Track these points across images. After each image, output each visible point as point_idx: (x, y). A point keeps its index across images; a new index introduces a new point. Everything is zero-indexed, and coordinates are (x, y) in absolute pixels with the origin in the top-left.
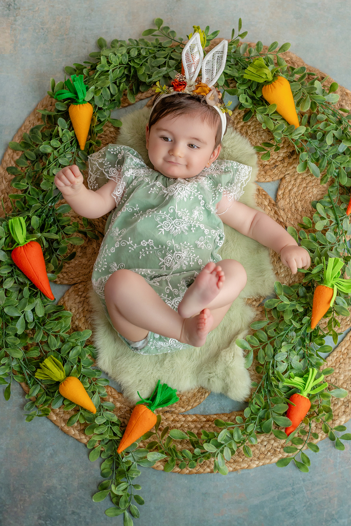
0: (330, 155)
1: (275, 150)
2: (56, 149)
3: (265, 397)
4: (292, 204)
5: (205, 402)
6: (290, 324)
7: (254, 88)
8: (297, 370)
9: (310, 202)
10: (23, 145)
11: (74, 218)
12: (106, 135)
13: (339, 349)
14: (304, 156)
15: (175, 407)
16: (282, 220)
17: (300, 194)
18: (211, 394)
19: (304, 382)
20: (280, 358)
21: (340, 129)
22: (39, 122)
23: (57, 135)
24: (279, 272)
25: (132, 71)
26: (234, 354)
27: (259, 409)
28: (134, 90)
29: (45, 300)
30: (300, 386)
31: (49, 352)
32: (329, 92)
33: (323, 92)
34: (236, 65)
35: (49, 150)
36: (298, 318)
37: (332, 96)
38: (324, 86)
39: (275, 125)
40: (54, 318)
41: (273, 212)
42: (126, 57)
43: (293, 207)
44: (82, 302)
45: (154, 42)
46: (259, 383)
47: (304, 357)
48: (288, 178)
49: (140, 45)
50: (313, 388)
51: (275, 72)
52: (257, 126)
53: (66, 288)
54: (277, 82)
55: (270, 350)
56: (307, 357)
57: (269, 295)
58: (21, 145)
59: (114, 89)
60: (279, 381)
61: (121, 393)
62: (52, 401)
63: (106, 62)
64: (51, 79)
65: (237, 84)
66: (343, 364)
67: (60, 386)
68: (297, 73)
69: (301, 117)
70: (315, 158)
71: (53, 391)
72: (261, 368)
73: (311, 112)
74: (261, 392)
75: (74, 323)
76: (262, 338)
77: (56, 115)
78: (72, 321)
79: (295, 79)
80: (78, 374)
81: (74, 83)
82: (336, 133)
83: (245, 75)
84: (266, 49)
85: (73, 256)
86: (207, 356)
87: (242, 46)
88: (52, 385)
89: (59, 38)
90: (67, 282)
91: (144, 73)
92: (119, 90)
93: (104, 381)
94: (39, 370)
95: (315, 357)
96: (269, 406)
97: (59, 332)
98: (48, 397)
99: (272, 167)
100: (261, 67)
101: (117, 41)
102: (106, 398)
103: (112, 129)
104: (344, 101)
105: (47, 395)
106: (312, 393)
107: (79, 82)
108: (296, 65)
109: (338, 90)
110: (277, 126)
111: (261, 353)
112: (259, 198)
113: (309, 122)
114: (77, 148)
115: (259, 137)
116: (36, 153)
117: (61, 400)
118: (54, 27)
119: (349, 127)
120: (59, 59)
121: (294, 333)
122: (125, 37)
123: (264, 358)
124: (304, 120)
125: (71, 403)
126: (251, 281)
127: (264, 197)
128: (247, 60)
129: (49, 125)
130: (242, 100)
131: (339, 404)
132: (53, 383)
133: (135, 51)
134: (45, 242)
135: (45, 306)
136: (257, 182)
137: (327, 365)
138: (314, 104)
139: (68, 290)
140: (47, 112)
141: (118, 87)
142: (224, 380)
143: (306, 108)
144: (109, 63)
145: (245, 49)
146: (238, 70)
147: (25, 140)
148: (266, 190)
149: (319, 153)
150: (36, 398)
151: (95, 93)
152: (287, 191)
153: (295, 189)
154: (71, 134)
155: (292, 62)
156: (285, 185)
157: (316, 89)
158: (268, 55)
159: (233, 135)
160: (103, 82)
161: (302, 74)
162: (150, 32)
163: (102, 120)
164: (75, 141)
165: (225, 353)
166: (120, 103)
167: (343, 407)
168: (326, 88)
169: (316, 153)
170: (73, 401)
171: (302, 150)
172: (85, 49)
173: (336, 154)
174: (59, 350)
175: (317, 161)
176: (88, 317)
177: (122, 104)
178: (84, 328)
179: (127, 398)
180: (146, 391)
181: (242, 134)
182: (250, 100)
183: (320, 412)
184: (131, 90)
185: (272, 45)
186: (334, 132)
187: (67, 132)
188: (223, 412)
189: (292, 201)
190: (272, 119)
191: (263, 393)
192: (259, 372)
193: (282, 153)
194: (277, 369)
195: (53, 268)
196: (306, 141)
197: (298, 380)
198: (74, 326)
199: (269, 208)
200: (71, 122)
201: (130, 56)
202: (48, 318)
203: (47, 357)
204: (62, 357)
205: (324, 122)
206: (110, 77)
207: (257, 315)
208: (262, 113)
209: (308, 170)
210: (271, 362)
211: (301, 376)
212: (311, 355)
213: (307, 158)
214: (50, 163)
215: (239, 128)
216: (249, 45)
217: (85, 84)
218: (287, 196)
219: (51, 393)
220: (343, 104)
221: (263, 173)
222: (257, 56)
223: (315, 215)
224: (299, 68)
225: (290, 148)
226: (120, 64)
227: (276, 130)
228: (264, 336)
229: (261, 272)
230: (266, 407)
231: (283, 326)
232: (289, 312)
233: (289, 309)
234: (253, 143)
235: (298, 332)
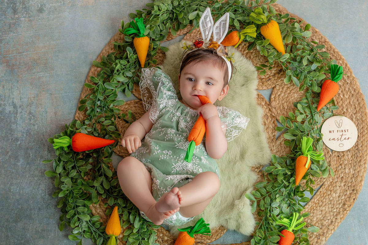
0: (306, 72)
1: (269, 69)
2: (124, 66)
3: (265, 231)
4: (281, 104)
5: (224, 236)
6: (281, 183)
8: (285, 214)
9: (293, 103)
10: (102, 64)
11: (135, 114)
13: (313, 200)
14: (289, 72)
15: (204, 240)
16: (274, 115)
17: (286, 97)
18: (228, 230)
19: (290, 222)
20: (275, 205)
21: (312, 55)
22: (112, 51)
23: (126, 58)
24: (272, 149)
25: (174, 15)
26: (244, 203)
27: (260, 240)
28: (176, 28)
30: (288, 224)
32: (305, 31)
33: (301, 30)
34: (243, 13)
36: (287, 179)
37: (307, 33)
38: (301, 26)
41: (268, 110)
42: (171, 7)
43: (282, 106)
46: (260, 222)
47: (290, 205)
48: (278, 87)
50: (296, 226)
51: (269, 17)
52: (257, 53)
54: (270, 24)
55: (268, 200)
56: (292, 205)
57: (267, 164)
58: (101, 64)
59: (162, 27)
60: (273, 220)
63: (158, 9)
64: (122, 21)
66: (316, 210)
68: (283, 18)
69: (286, 47)
70: (296, 74)
72: (262, 213)
73: (292, 44)
77: (125, 45)
79: (282, 22)
81: (137, 23)
82: (309, 57)
84: (262, 2)
86: (225, 205)
87: (246, 0)
91: (183, 17)
92: (166, 27)
95: (297, 205)
96: (267, 237)
99: (267, 80)
100: (259, 14)
103: (161, 55)
104: (314, 37)
106: (296, 229)
107: (140, 22)
108: (282, 13)
109: (310, 29)
110: (270, 53)
111: (262, 202)
112: (258, 100)
113: (291, 51)
114: (139, 66)
115: (258, 60)
116: (110, 69)
119: (318, 53)
120: (125, 9)
121: (284, 189)
123: (264, 206)
124: (288, 49)
126: (254, 155)
127: (262, 100)
128: (250, 9)
129: (120, 52)
131: (314, 237)
133: (176, 2)
135: (110, 181)
136: (257, 89)
137: (305, 211)
138: (294, 39)
140: (118, 44)
141: (165, 25)
142: (237, 221)
143: (290, 40)
144: (160, 10)
145: (248, 2)
147: (104, 60)
148: (263, 95)
149: (298, 70)
151: (150, 29)
152: (277, 95)
153: (283, 95)
154: (135, 56)
155: (280, 11)
156: (276, 91)
157: (296, 28)
158: (264, 6)
159: (242, 58)
160: (155, 22)
161: (286, 19)
163: (155, 48)
164: (138, 61)
165: (238, 203)
167: (316, 239)
168: (302, 28)
169: (296, 70)
171: (287, 69)
172: (142, 2)
173: (310, 71)
175: (297, 76)
181: (247, 58)
183: (301, 242)
184: (174, 28)
186: (308, 57)
187: (133, 55)
188: (236, 243)
189: (281, 102)
190: (267, 48)
191: (263, 229)
192: (260, 216)
193: (274, 71)
194: (273, 213)
196: (290, 63)
197: (286, 221)
199: (265, 107)
200: (135, 49)
201: (173, 5)
205: (301, 50)
206: (159, 19)
207: (258, 178)
208: (260, 45)
209: (292, 81)
210: (269, 208)
211: (288, 218)
212: (294, 204)
213: (291, 74)
215: (245, 54)
217: (144, 24)
220: (314, 38)
221: (261, 84)
222: (256, 6)
223: (296, 111)
224: (285, 14)
225: (279, 67)
226: (166, 11)
227: (270, 55)
228: (264, 191)
229: (261, 149)
230: (265, 238)
231: (277, 184)
232: (281, 175)
233: (281, 173)
234: (254, 64)
235: (286, 188)
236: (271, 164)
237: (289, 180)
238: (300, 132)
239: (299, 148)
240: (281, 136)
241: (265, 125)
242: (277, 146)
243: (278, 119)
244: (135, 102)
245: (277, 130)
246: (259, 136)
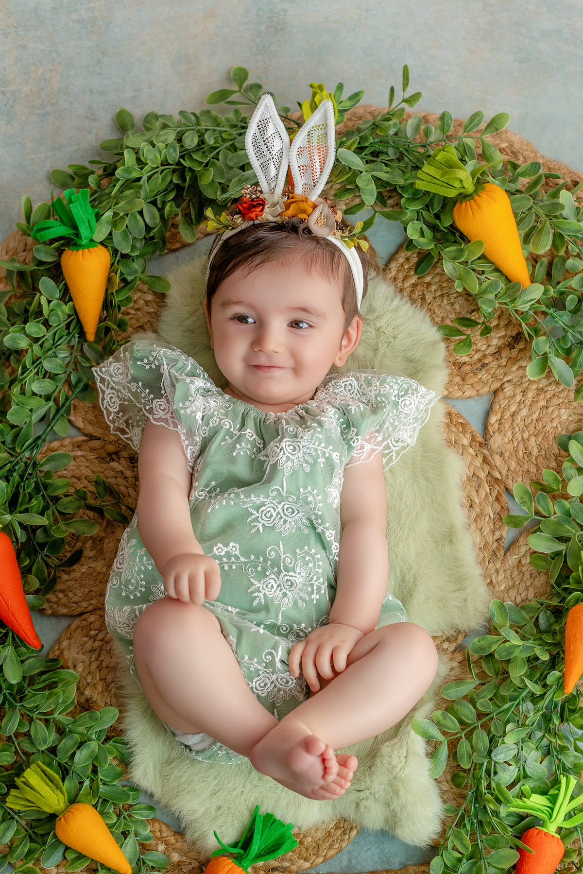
1: (482, 334)
2: (36, 340)
3: (473, 835)
4: (519, 442)
5: (350, 848)
6: (520, 686)
7: (437, 208)
8: (536, 781)
9: (555, 438)
11: (76, 480)
12: (138, 309)
14: (541, 344)
15: (291, 860)
16: (498, 475)
17: (534, 420)
18: (362, 831)
19: (551, 805)
20: (502, 756)
23: (39, 313)
24: (494, 581)
25: (188, 178)
26: (407, 751)
27: (459, 860)
28: (193, 216)
29: (23, 649)
30: (543, 812)
31: (33, 754)
33: (578, 213)
34: (399, 160)
35: (23, 344)
36: (538, 675)
38: (578, 200)
39: (480, 284)
40: (42, 685)
41: (481, 460)
42: (175, 150)
43: (521, 447)
44: (97, 652)
45: (231, 116)
46: (459, 806)
47: (548, 753)
48: (508, 389)
49: (203, 123)
50: (569, 816)
51: (478, 175)
52: (445, 285)
53: (64, 623)
54: (483, 196)
55: (481, 739)
56: (555, 753)
57: (477, 627)
59: (151, 216)
60: (499, 801)
61: (180, 833)
62: (42, 852)
63: (134, 161)
64: (24, 198)
65: (403, 201)
67: (58, 823)
68: (523, 174)
69: (534, 263)
70: (563, 349)
71: (43, 832)
72: (464, 777)
73: (553, 254)
74: (465, 826)
75: (82, 694)
76: (465, 716)
77: (35, 269)
78: (78, 689)
79: (519, 188)
80: (94, 797)
81: (71, 205)
83: (417, 182)
84: (459, 125)
85: (76, 557)
87: (410, 122)
88: (40, 820)
89: (37, 111)
90: (65, 611)
91: (213, 181)
92: (162, 216)
93: (145, 809)
94: (13, 792)
95: (572, 752)
96: (480, 852)
97: (51, 713)
98: (34, 845)
99: (476, 367)
100: (450, 166)
101: (157, 117)
102: (150, 845)
103: (150, 297)
105: (32, 840)
106: (567, 825)
107: (80, 204)
108: (521, 158)
110: (484, 285)
111: (464, 747)
112: (450, 431)
113: (549, 274)
114: (79, 337)
115: (448, 307)
117: (61, 850)
118: (26, 89)
120: (39, 155)
121: (530, 705)
122: (171, 108)
124: (539, 271)
125: (81, 857)
126: (439, 601)
127: (461, 429)
128: (421, 150)
129: (21, 291)
130: (413, 233)
132: (44, 817)
133: (193, 136)
134: (19, 531)
135: (22, 662)
136: (446, 398)
138: (558, 238)
139: (69, 626)
140: (17, 266)
141: (161, 210)
142: (388, 805)
143: (544, 247)
144: (141, 163)
145: (417, 128)
146: (403, 172)
148: (464, 415)
149: (571, 337)
150: (10, 848)
151: (114, 224)
152: (507, 415)
153: (524, 412)
154: (66, 309)
155: (513, 152)
156: (504, 403)
157: (562, 207)
158: (464, 139)
159: (396, 302)
160: (130, 202)
161: (534, 178)
162: (222, 96)
163: (129, 278)
164: (75, 322)
165: (389, 749)
166: (164, 243)
168: (582, 205)
169: (565, 337)
170: (84, 853)
171: (537, 332)
172: (90, 133)
174: (53, 750)
175: (567, 355)
176: (109, 678)
177: (168, 245)
178: (103, 704)
179: (194, 843)
180: (230, 830)
181: (413, 301)
182: (428, 233)
183: (582, 863)
184: (187, 215)
185: (472, 119)
187: (58, 305)
188: (387, 867)
189: (518, 436)
190: (474, 270)
191: (468, 827)
192: (458, 786)
193: (496, 340)
194: (496, 778)
195: (35, 584)
196: (544, 314)
197: (537, 802)
198: (82, 700)
199: (471, 451)
200: (66, 285)
201: (182, 146)
202: (29, 685)
203: (28, 766)
204: (59, 764)
205: (580, 275)
206: (142, 191)
207: (452, 669)
208: (455, 258)
209: (550, 372)
210: (485, 765)
211: (544, 793)
212: (563, 749)
213: (547, 349)
214: (25, 370)
215: (407, 290)
216: (425, 119)
217: (93, 207)
218: (507, 426)
219: (39, 837)
221: (458, 379)
222: (440, 141)
223: (566, 465)
224: (527, 163)
225: (511, 327)
226: (162, 165)
227: (484, 292)
228: (468, 712)
229: (459, 581)
230: (474, 856)
231: (508, 690)
232: (519, 662)
233: (520, 655)
234: (437, 319)
235: (538, 702)
236: (491, 629)
237: (545, 678)
238: (578, 528)
239: (574, 578)
240: (522, 541)
241: (471, 506)
242: (509, 572)
243: (510, 487)
244: (73, 445)
245: (508, 524)
246: (451, 542)
